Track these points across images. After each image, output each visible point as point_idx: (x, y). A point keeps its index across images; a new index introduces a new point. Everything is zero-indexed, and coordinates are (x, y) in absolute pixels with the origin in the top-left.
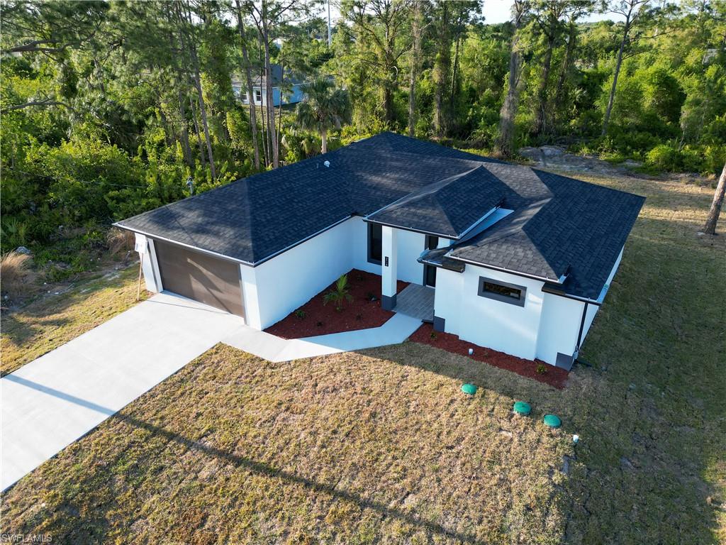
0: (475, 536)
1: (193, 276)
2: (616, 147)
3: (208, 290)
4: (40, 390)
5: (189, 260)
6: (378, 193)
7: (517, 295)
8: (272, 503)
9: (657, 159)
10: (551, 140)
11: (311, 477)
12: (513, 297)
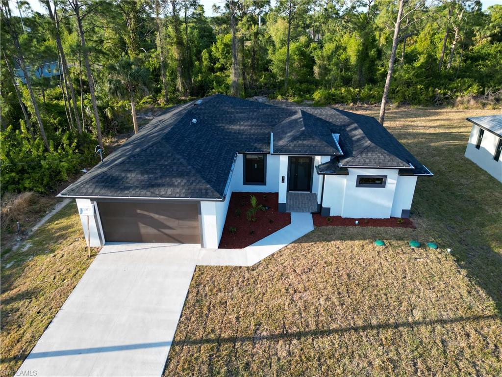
0: (462, 316)
1: (141, 222)
2: (296, 93)
3: (159, 231)
4: (80, 353)
5: (139, 211)
6: (244, 136)
7: (380, 182)
8: (345, 350)
9: (320, 97)
10: (256, 93)
11: (352, 325)
12: (377, 183)
